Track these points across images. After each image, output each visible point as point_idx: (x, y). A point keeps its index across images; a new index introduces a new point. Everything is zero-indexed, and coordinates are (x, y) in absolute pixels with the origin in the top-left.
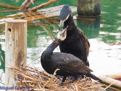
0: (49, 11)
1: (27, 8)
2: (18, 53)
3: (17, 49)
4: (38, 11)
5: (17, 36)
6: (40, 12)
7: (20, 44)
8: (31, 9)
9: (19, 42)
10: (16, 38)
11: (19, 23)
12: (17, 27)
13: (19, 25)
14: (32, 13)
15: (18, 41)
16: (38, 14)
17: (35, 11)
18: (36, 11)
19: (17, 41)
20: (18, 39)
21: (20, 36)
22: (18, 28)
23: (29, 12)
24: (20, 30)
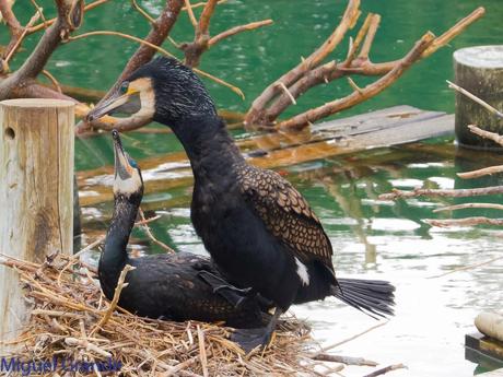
0: (353, 127)
1: (272, 118)
2: (38, 214)
3: (34, 198)
4: (313, 128)
5: (36, 155)
6: (320, 134)
7: (45, 181)
8: (285, 123)
9: (40, 174)
10: (32, 162)
11: (42, 110)
12: (35, 123)
13: (43, 115)
14: (291, 137)
15: (36, 173)
16: (312, 139)
17: (299, 128)
18: (304, 130)
19: (33, 172)
20: (36, 165)
21: (43, 156)
22: (37, 128)
23: (281, 132)
24: (44, 133)
